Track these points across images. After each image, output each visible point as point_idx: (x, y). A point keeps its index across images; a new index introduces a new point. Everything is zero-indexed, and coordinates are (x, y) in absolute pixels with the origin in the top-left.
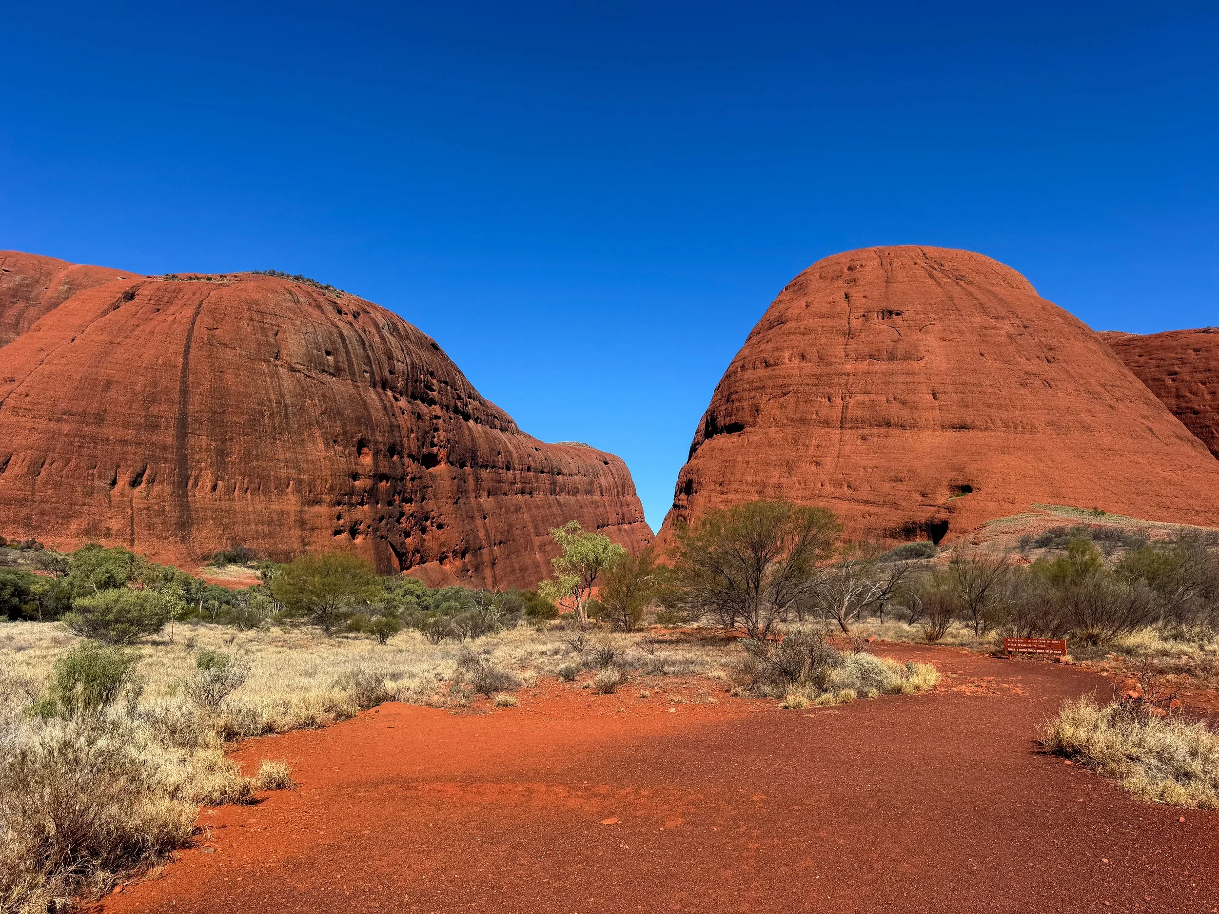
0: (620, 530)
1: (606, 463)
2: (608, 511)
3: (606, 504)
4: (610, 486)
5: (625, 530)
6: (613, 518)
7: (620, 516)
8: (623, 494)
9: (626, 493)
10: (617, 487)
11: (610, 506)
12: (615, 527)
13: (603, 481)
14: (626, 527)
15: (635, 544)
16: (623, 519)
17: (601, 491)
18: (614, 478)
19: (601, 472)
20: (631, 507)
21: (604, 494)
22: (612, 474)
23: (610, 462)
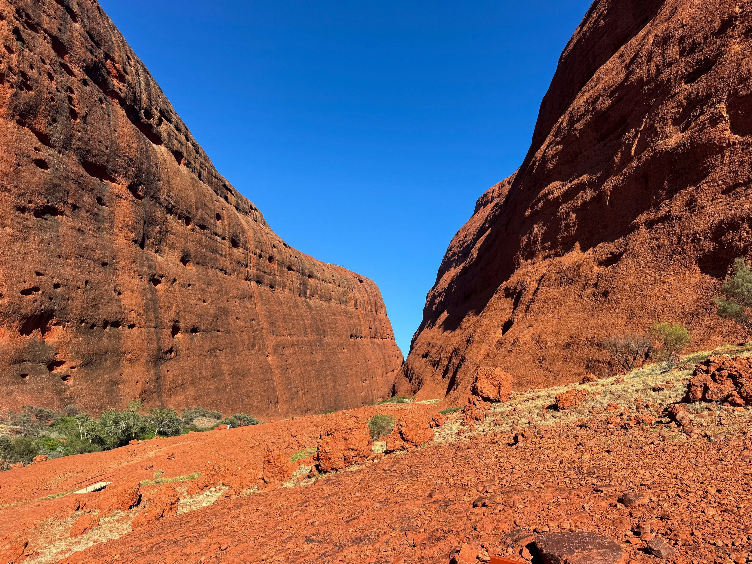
0: (373, 343)
1: (361, 281)
2: (362, 323)
3: (360, 317)
4: (364, 300)
5: (377, 344)
6: (366, 332)
7: (373, 330)
8: (376, 311)
9: (379, 312)
10: (370, 303)
11: (363, 319)
12: (368, 340)
13: (357, 295)
14: (378, 341)
15: (387, 358)
16: (376, 334)
17: (355, 304)
18: (368, 294)
19: (356, 286)
20: (383, 324)
21: (359, 307)
22: (366, 291)
23: (364, 281)
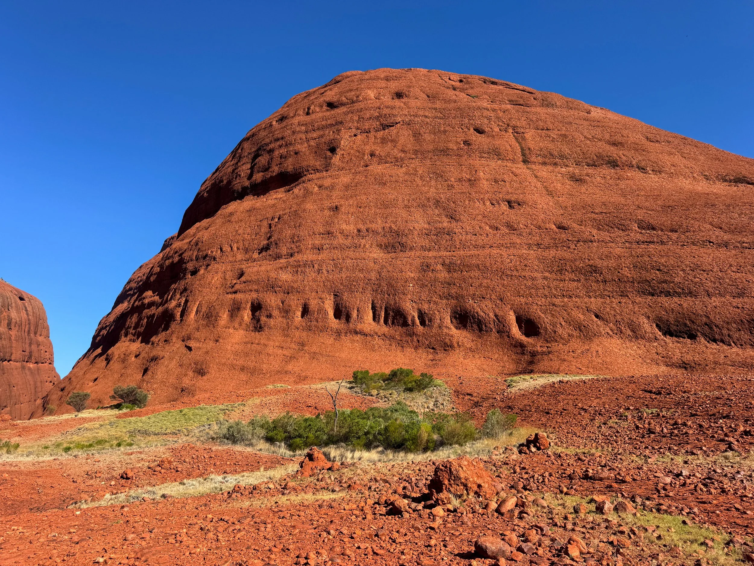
0: (23, 368)
1: (21, 299)
2: (14, 345)
3: (13, 338)
4: (21, 321)
5: (30, 369)
6: (17, 354)
7: (27, 353)
8: (35, 333)
9: (39, 333)
10: (29, 324)
11: (17, 341)
12: (18, 364)
13: (14, 314)
14: (31, 365)
15: (39, 384)
16: (30, 357)
17: (9, 324)
18: (27, 314)
19: (13, 305)
20: (41, 347)
21: (13, 327)
22: (26, 310)
23: (26, 299)
